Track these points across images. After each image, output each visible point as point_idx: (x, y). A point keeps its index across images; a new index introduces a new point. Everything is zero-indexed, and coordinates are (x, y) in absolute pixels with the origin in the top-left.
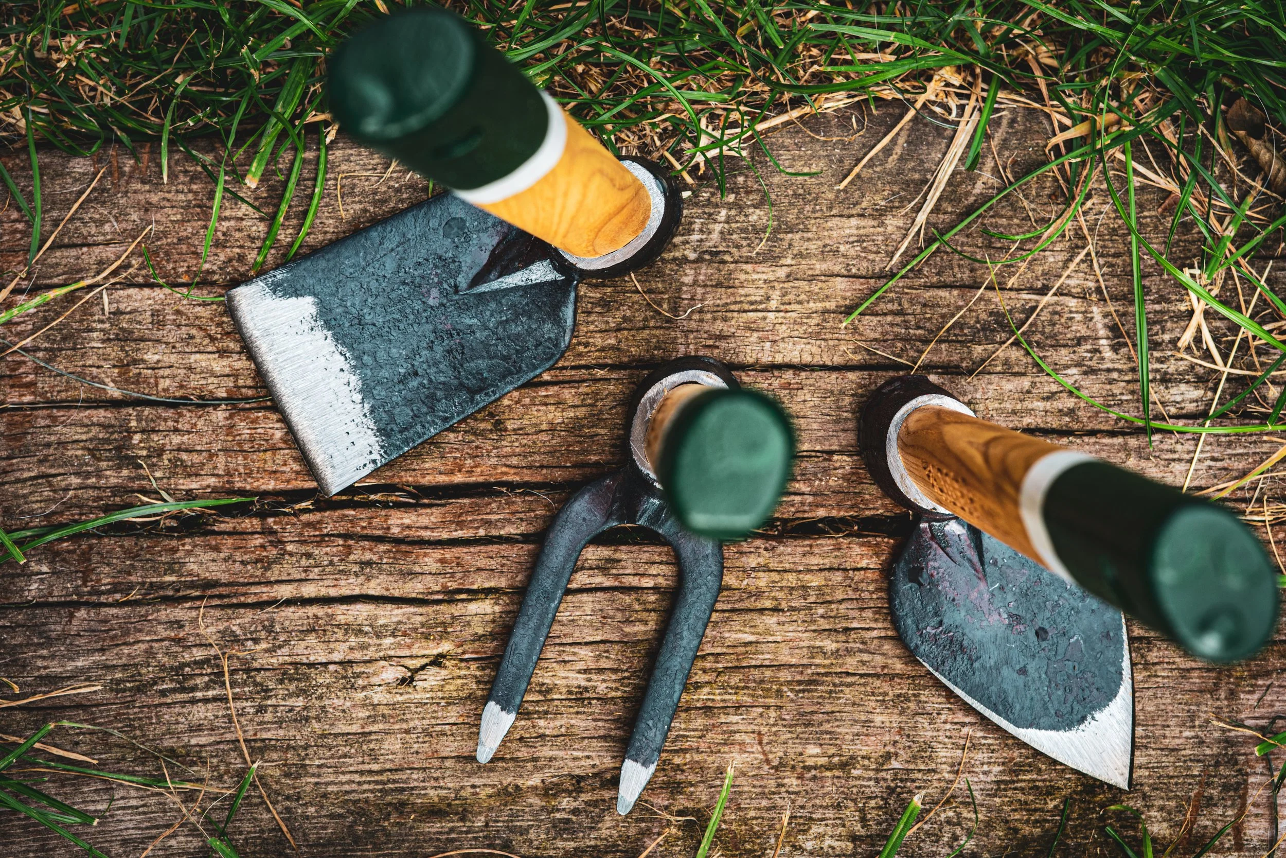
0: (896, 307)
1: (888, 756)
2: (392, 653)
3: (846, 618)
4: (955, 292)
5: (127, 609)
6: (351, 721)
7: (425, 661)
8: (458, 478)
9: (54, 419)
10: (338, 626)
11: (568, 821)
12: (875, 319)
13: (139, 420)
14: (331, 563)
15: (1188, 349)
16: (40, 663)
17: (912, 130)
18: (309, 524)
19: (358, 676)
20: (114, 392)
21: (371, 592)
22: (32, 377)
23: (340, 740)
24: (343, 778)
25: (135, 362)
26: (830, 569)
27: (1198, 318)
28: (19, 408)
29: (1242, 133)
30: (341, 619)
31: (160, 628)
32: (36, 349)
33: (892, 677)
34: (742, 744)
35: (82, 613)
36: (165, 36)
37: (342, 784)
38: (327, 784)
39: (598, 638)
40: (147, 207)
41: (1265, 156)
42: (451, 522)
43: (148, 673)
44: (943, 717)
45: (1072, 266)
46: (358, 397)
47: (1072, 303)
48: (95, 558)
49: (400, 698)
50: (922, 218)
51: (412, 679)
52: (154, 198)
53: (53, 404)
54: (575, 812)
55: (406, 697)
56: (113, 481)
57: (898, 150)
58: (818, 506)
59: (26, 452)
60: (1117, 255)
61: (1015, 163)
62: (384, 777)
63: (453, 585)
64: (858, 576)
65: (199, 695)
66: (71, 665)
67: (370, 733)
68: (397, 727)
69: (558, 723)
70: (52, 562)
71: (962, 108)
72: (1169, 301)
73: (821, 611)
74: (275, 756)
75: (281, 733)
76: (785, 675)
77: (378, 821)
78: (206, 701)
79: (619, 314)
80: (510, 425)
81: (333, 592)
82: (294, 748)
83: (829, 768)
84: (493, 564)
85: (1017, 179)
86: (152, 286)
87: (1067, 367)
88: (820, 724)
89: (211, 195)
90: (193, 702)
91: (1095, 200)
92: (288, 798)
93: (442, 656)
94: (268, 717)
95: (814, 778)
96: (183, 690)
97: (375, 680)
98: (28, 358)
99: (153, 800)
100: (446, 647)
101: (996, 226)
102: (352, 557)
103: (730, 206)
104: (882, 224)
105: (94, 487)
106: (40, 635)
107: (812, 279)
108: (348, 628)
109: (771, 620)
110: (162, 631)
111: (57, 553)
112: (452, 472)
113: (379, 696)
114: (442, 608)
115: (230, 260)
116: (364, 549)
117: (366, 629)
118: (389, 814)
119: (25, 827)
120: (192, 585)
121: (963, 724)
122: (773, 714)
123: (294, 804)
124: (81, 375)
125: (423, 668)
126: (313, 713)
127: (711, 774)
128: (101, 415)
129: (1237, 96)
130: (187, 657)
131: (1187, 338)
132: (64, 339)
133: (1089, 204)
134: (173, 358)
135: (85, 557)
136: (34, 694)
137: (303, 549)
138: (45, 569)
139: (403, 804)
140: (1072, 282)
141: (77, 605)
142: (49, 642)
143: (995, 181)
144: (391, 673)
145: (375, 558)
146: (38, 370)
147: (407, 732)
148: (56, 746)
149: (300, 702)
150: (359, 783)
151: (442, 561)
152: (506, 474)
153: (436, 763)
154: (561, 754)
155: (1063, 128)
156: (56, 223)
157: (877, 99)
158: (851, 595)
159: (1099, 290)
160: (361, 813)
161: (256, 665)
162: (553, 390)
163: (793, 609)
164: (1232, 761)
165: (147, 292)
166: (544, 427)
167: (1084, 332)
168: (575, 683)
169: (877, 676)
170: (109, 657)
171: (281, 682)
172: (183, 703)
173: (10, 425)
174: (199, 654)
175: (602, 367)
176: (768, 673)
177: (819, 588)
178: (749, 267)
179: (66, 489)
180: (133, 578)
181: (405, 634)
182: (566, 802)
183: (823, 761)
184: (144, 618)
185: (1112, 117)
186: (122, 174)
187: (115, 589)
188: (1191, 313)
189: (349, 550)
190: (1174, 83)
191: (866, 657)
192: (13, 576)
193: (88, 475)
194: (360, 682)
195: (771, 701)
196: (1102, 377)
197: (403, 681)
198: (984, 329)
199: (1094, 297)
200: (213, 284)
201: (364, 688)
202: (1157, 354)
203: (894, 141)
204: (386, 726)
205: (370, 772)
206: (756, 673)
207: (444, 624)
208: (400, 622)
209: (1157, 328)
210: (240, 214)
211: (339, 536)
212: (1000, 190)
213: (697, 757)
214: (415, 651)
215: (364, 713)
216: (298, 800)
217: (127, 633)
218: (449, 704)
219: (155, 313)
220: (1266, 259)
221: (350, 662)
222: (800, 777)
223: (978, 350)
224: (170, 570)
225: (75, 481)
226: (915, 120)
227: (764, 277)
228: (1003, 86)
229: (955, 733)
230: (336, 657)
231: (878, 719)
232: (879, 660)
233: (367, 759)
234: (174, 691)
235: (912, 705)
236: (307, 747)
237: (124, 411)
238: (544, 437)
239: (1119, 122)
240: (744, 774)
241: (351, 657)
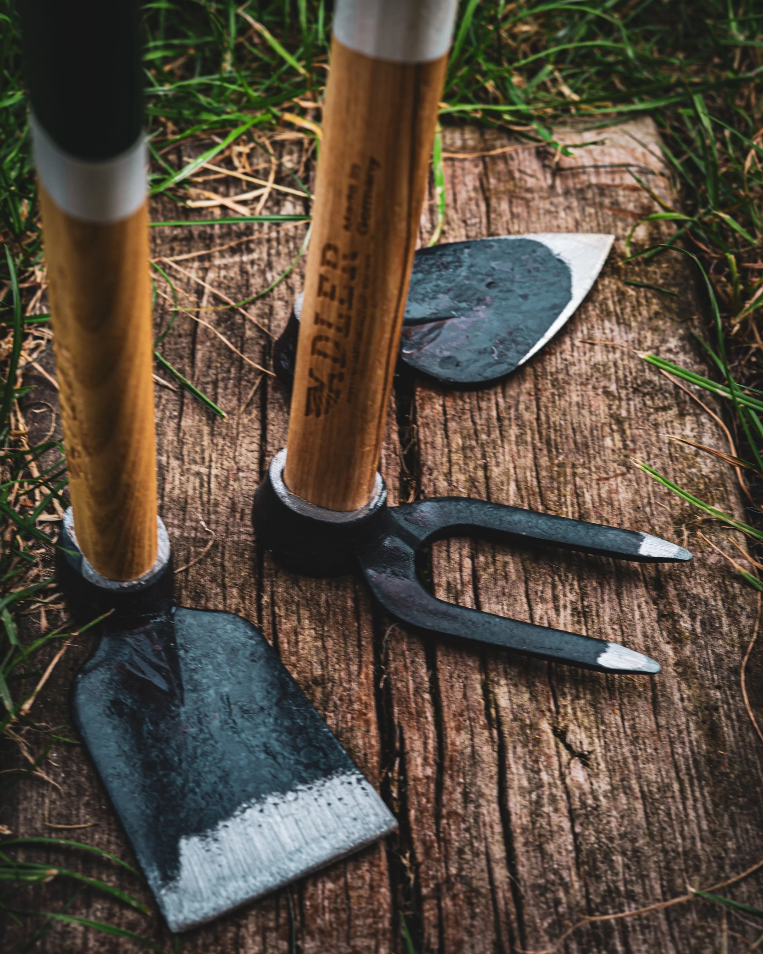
0: (209, 386)
1: (607, 393)
2: (557, 773)
3: (489, 419)
4: (199, 347)
6: (631, 810)
7: (561, 745)
8: (372, 715)
10: (534, 823)
11: (703, 623)
12: (220, 400)
14: (467, 830)
15: (251, 209)
18: (427, 853)
19: (584, 804)
21: (495, 792)
23: (653, 819)
24: (692, 815)
26: (446, 430)
27: (226, 202)
30: (525, 820)
33: (537, 390)
34: (610, 492)
37: (698, 817)
38: (700, 830)
39: (524, 600)
42: (418, 722)
44: (568, 357)
46: (290, 796)
47: (211, 276)
49: (603, 766)
51: (582, 755)
54: (693, 617)
55: (600, 760)
58: (389, 437)
62: (686, 778)
63: (482, 720)
64: (451, 412)
67: (642, 791)
68: (632, 767)
69: (610, 631)
73: (484, 437)
74: (679, 881)
75: (653, 875)
76: (544, 461)
77: (730, 784)
79: (208, 585)
80: (318, 671)
81: (498, 829)
82: (668, 862)
83: (623, 432)
84: (458, 685)
87: (265, 280)
88: (585, 437)
92: (721, 868)
93: (555, 731)
94: (638, 889)
95: (633, 441)
97: (586, 787)
100: (545, 725)
102: (460, 811)
107: (181, 443)
108: (535, 814)
109: (495, 471)
112: (367, 722)
113: (604, 785)
114: (506, 729)
116: (450, 800)
117: (534, 796)
118: (722, 774)
121: (573, 345)
122: (580, 470)
123: (727, 861)
125: (568, 747)
126: (628, 845)
127: (641, 515)
131: (242, 210)
137: (454, 857)
139: (709, 761)
144: (578, 773)
145: (459, 790)
147: (636, 758)
149: (618, 859)
150: (695, 800)
151: (458, 729)
152: (367, 675)
153: (663, 733)
154: (639, 628)
158: (468, 416)
160: (726, 799)
161: (583, 902)
162: (282, 638)
163: (484, 456)
164: (581, 191)
166: (319, 644)
167: (236, 269)
168: (569, 618)
169: (538, 400)
171: (598, 878)
175: (259, 598)
176: (544, 473)
177: (463, 438)
178: (168, 487)
181: (536, 761)
182: (685, 624)
183: (617, 436)
188: (223, 208)
189: (452, 814)
191: (522, 407)
194: (590, 802)
195: (569, 471)
196: (274, 259)
197: (585, 763)
198: (232, 330)
201: (596, 798)
204: (633, 776)
205: (682, 791)
206: (544, 482)
207: (523, 727)
208: (525, 767)
210: (81, 929)
211: (438, 824)
214: (553, 752)
215: (623, 799)
216: (722, 859)
218: (603, 723)
221: (570, 811)
222: (634, 451)
223: (249, 333)
227: (177, 476)
229: (581, 350)
230: (566, 825)
231: (575, 398)
232: (524, 398)
233: (669, 794)
235: (561, 376)
236: (665, 851)
238: (330, 644)
240: (637, 492)
241: (565, 811)
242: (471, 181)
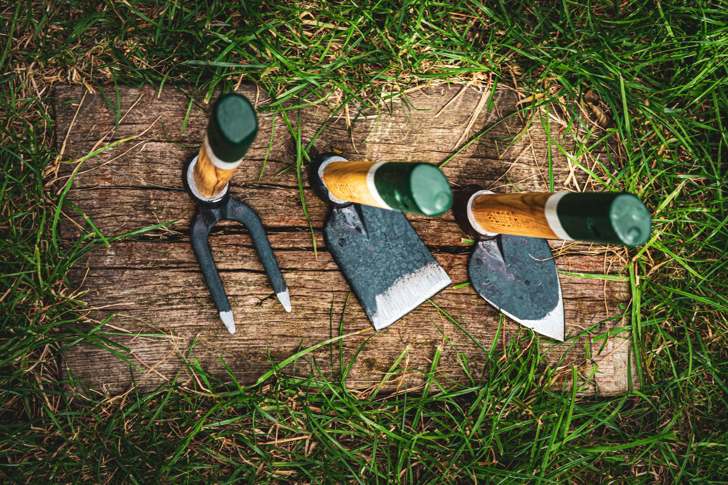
0: (456, 164)
1: (449, 340)
2: (253, 292)
4: (479, 160)
5: (146, 271)
7: (267, 296)
8: (282, 224)
9: (119, 193)
10: (232, 281)
11: (322, 362)
12: (448, 169)
13: (154, 195)
14: (230, 256)
15: (568, 186)
16: (109, 292)
17: (465, 96)
18: (221, 240)
19: (240, 301)
20: (144, 183)
21: (246, 268)
22: (110, 176)
24: (233, 342)
25: (153, 172)
27: (572, 174)
28: (105, 188)
29: (590, 104)
30: (234, 278)
31: (159, 279)
32: (113, 165)
34: (392, 333)
35: (127, 272)
36: (169, 43)
37: (232, 344)
38: (226, 344)
39: (336, 289)
40: (160, 110)
41: (599, 113)
42: (279, 241)
43: (154, 297)
44: (471, 325)
45: (524, 152)
47: (524, 166)
48: (134, 250)
49: (256, 311)
50: (467, 130)
51: (261, 303)
52: (163, 107)
53: (118, 187)
54: (325, 358)
55: (258, 310)
56: (142, 219)
57: (459, 103)
59: (106, 206)
60: (541, 148)
61: (503, 111)
62: (249, 342)
65: (174, 307)
66: (122, 293)
67: (244, 324)
68: (255, 322)
69: (319, 323)
70: (116, 251)
71: (483, 89)
72: (561, 167)
74: (205, 332)
75: (208, 323)
77: (246, 360)
78: (177, 309)
81: (231, 267)
82: (213, 329)
83: (426, 344)
84: (295, 258)
85: (504, 117)
86: (161, 142)
88: (423, 326)
89: (187, 107)
90: (172, 309)
91: (534, 126)
92: (209, 349)
93: (273, 294)
94: (203, 316)
95: (420, 348)
96: (168, 304)
97: (246, 303)
98: (109, 168)
99: (154, 349)
101: (496, 134)
102: (239, 254)
103: (393, 122)
104: (452, 132)
105: (134, 221)
106: (110, 280)
107: (424, 152)
108: (236, 282)
110: (160, 281)
111: (118, 247)
112: (280, 221)
113: (248, 310)
115: (193, 133)
116: (243, 250)
117: (244, 282)
118: (250, 357)
119: (100, 358)
120: (173, 262)
121: (478, 328)
122: (404, 322)
123: (212, 352)
124: (131, 176)
125: (266, 299)
127: (379, 345)
128: (138, 192)
129: (589, 89)
130: (170, 291)
131: (567, 182)
132: (124, 161)
133: (531, 128)
134: (168, 171)
135: (130, 250)
136: (106, 304)
137: (219, 250)
138: (113, 253)
139: (256, 353)
140: (524, 158)
141: (126, 269)
142: (113, 283)
143: (496, 118)
144: (253, 301)
145: (248, 254)
146: (112, 173)
147: (259, 324)
148: (115, 325)
150: (239, 344)
152: (301, 223)
153: (270, 337)
154: (320, 335)
155: (522, 98)
156: (123, 114)
157: (451, 83)
159: (534, 162)
160: (239, 356)
161: (198, 295)
164: (581, 346)
165: (159, 144)
166: (317, 205)
167: (528, 177)
168: (327, 307)
169: (445, 308)
170: (138, 290)
172: (168, 310)
173: (101, 194)
174: (175, 290)
178: (399, 146)
179: (123, 222)
180: (149, 259)
181: (259, 285)
182: (322, 355)
183: (424, 341)
184: (153, 275)
185: (541, 95)
186: (150, 96)
187: (142, 262)
188: (569, 172)
189: (238, 251)
190: (565, 83)
191: (441, 301)
192: (100, 256)
193: (132, 216)
194: (240, 304)
197: (257, 304)
198: (490, 174)
199: (533, 164)
200: (186, 142)
201: (242, 306)
202: (556, 187)
203: (457, 100)
204: (250, 322)
205: (243, 340)
208: (257, 280)
209: (556, 177)
210: (198, 115)
211: (234, 245)
212: (497, 121)
213: (374, 338)
214: (263, 292)
215: (241, 316)
216: (214, 350)
217: (146, 280)
218: (276, 314)
219: (162, 153)
220: (598, 153)
221: (237, 296)
222: (414, 347)
224: (164, 255)
225: (127, 218)
226: (466, 92)
227: (405, 150)
228: (500, 81)
229: (475, 332)
230: (231, 293)
231: (445, 325)
232: (446, 302)
233: (242, 335)
234: (164, 305)
235: (459, 320)
236: (218, 329)
237: (148, 191)
238: (317, 209)
239: (544, 97)
240: (392, 345)
241: (237, 293)
242: (588, 292)
